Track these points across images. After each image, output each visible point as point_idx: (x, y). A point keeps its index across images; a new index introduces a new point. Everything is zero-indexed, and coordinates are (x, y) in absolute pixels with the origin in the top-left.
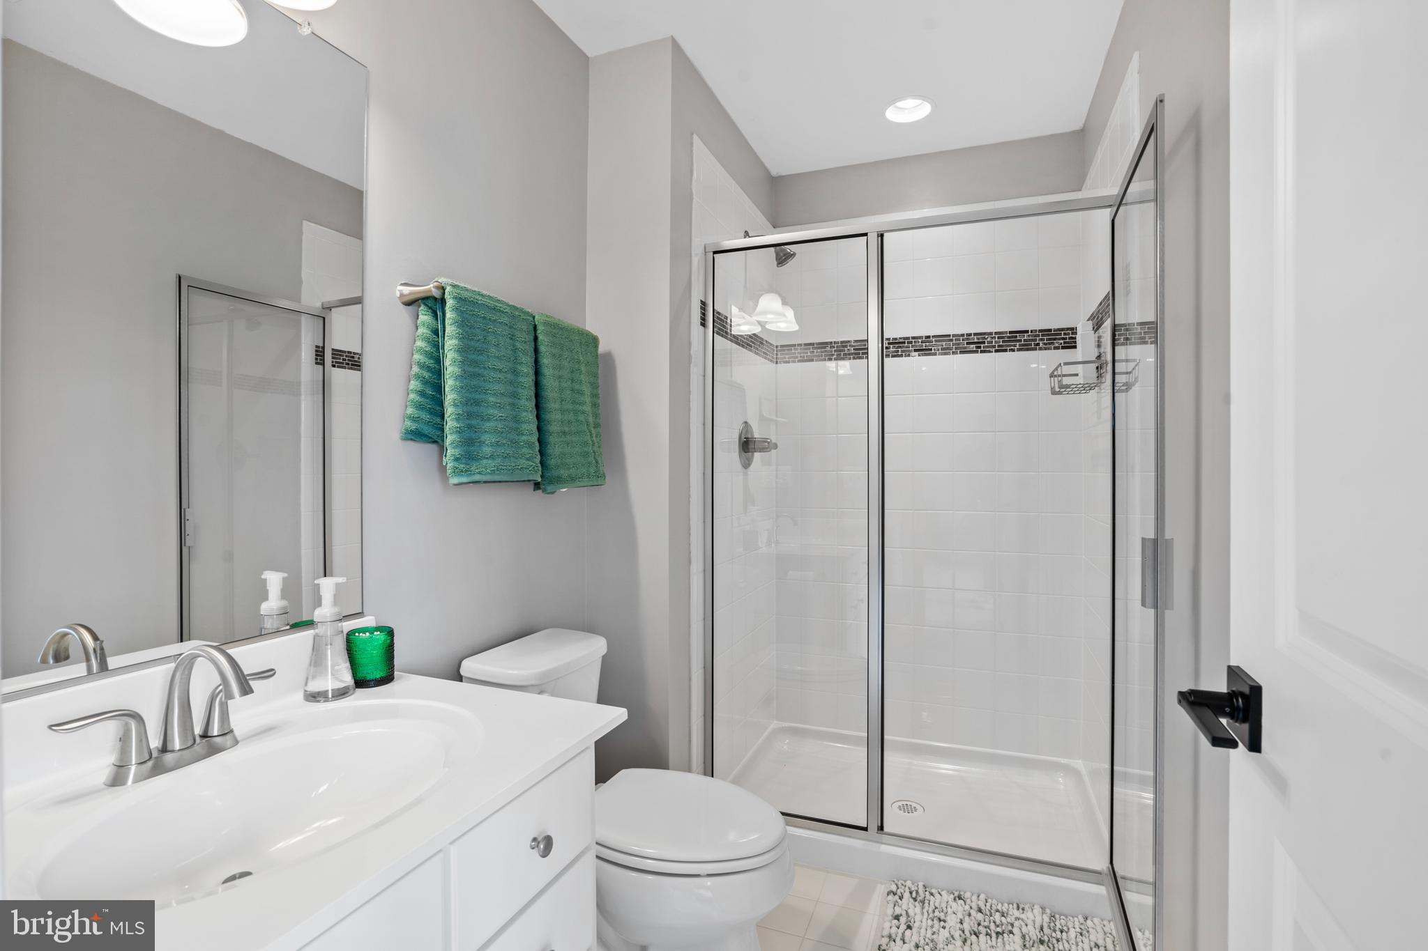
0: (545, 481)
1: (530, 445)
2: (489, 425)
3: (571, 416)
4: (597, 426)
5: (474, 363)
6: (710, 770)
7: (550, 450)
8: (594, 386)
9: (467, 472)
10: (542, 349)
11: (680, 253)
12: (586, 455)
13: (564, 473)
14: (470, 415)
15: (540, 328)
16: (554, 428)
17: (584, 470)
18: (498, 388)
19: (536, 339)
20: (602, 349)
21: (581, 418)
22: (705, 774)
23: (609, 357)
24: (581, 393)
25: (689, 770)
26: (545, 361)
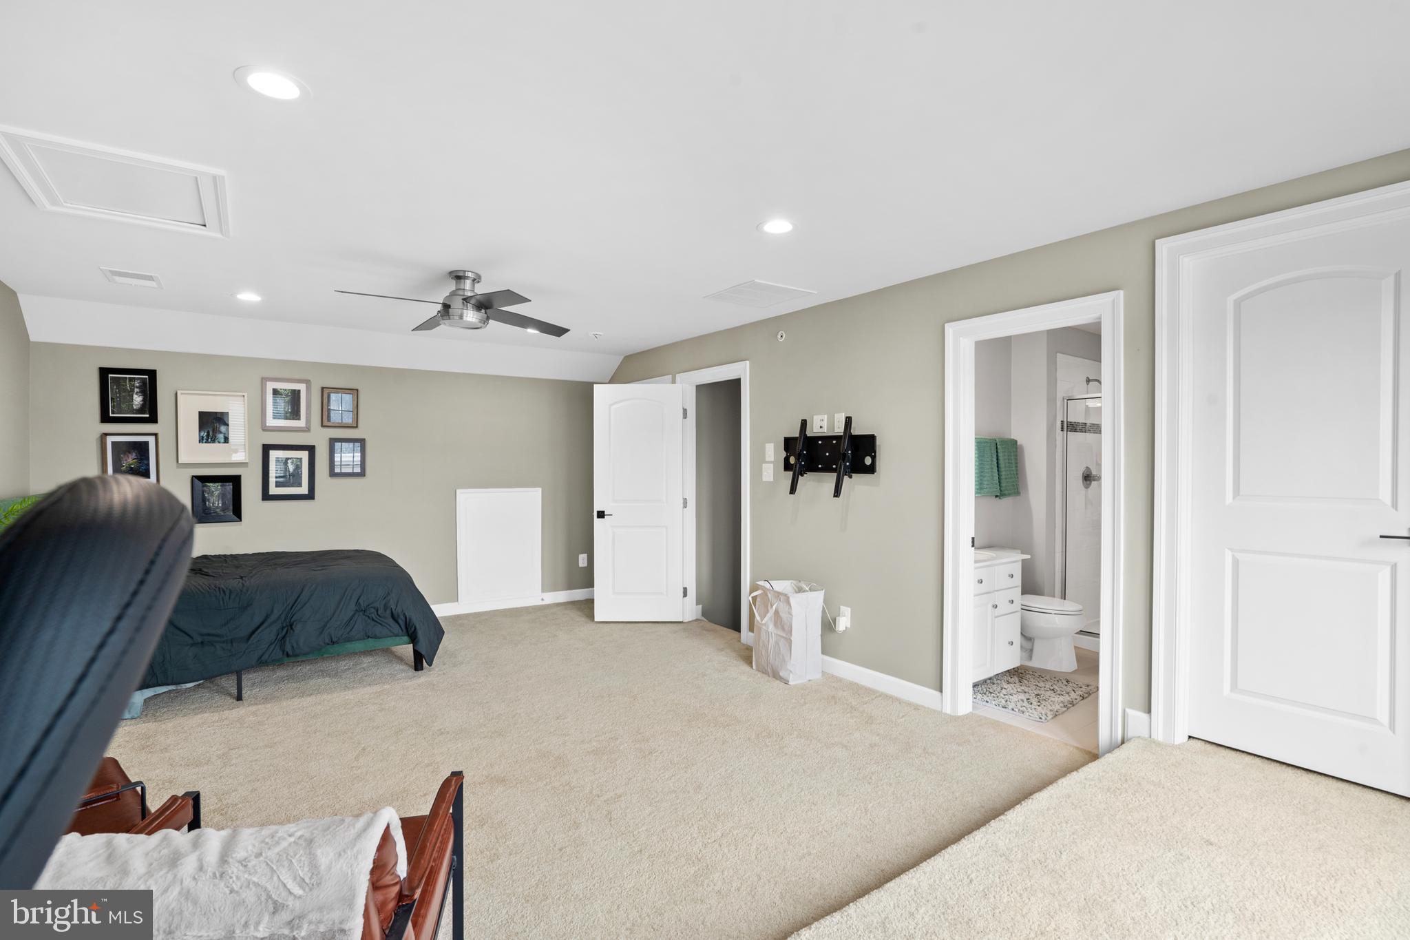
0: (1000, 495)
1: (996, 484)
2: (985, 479)
3: (1008, 473)
4: (1017, 474)
5: (981, 460)
6: (1064, 597)
7: (1002, 485)
8: (1016, 459)
9: (979, 493)
10: (999, 451)
11: (1051, 400)
12: (1014, 486)
13: (1006, 492)
14: (981, 476)
15: (998, 444)
16: (1003, 477)
17: (1013, 491)
18: (988, 467)
19: (997, 448)
20: (1018, 444)
21: (1012, 472)
22: (1062, 598)
23: (1021, 446)
24: (1012, 463)
25: (1054, 597)
26: (1000, 455)
